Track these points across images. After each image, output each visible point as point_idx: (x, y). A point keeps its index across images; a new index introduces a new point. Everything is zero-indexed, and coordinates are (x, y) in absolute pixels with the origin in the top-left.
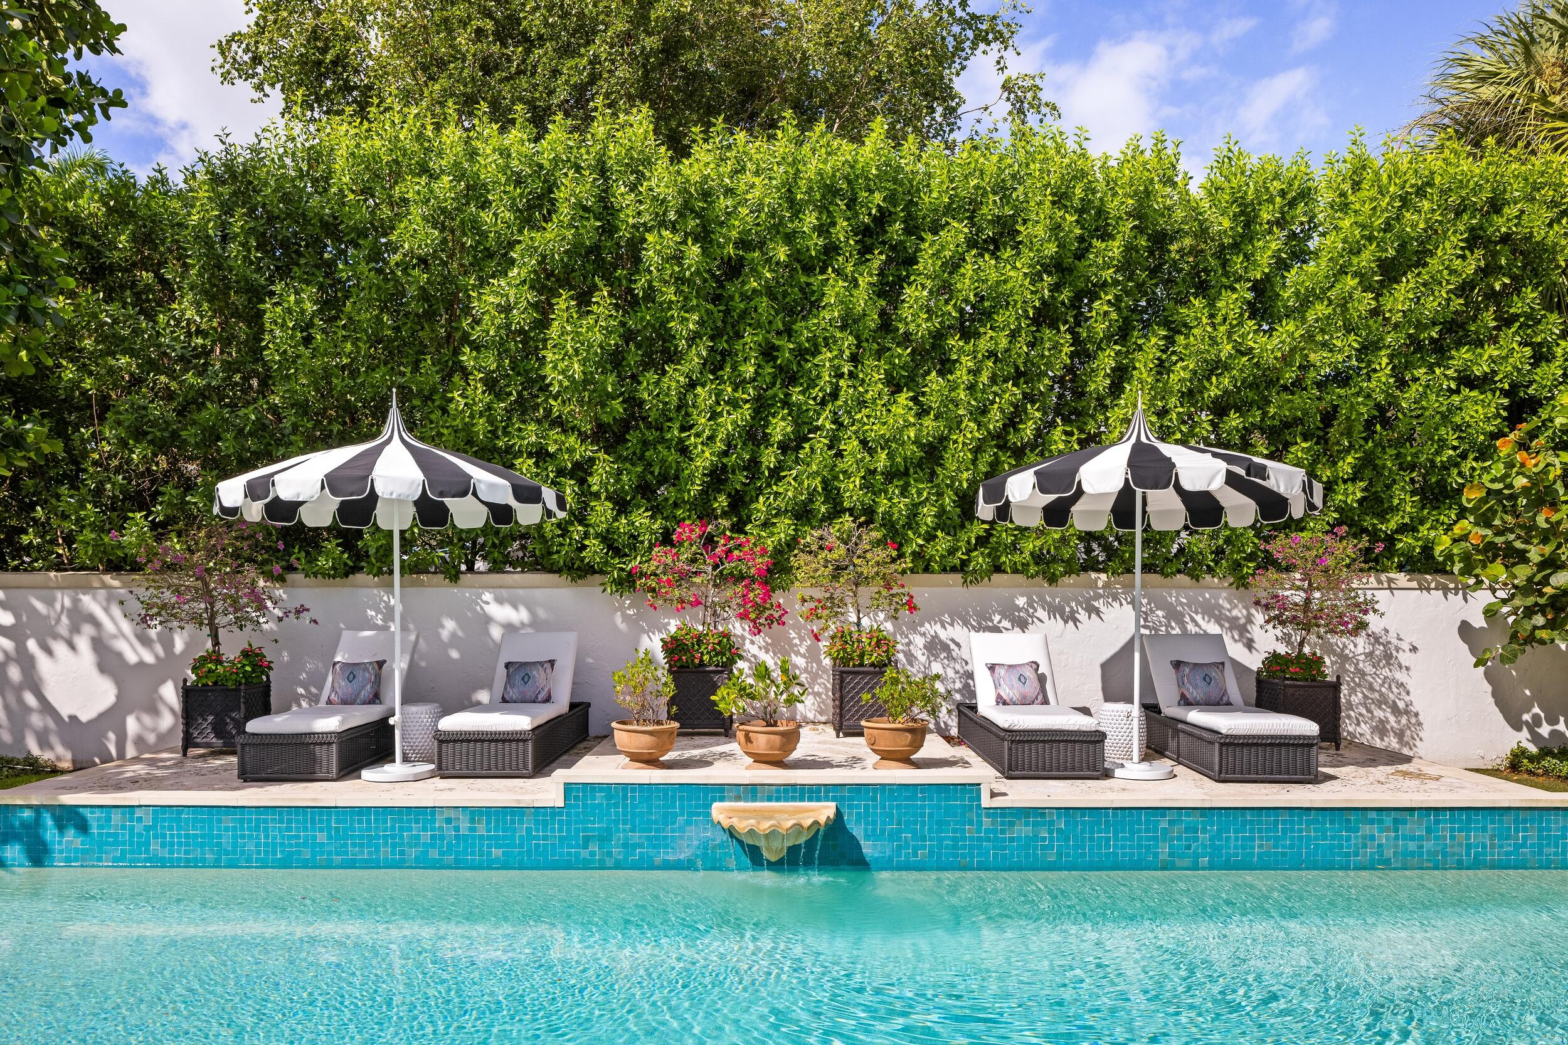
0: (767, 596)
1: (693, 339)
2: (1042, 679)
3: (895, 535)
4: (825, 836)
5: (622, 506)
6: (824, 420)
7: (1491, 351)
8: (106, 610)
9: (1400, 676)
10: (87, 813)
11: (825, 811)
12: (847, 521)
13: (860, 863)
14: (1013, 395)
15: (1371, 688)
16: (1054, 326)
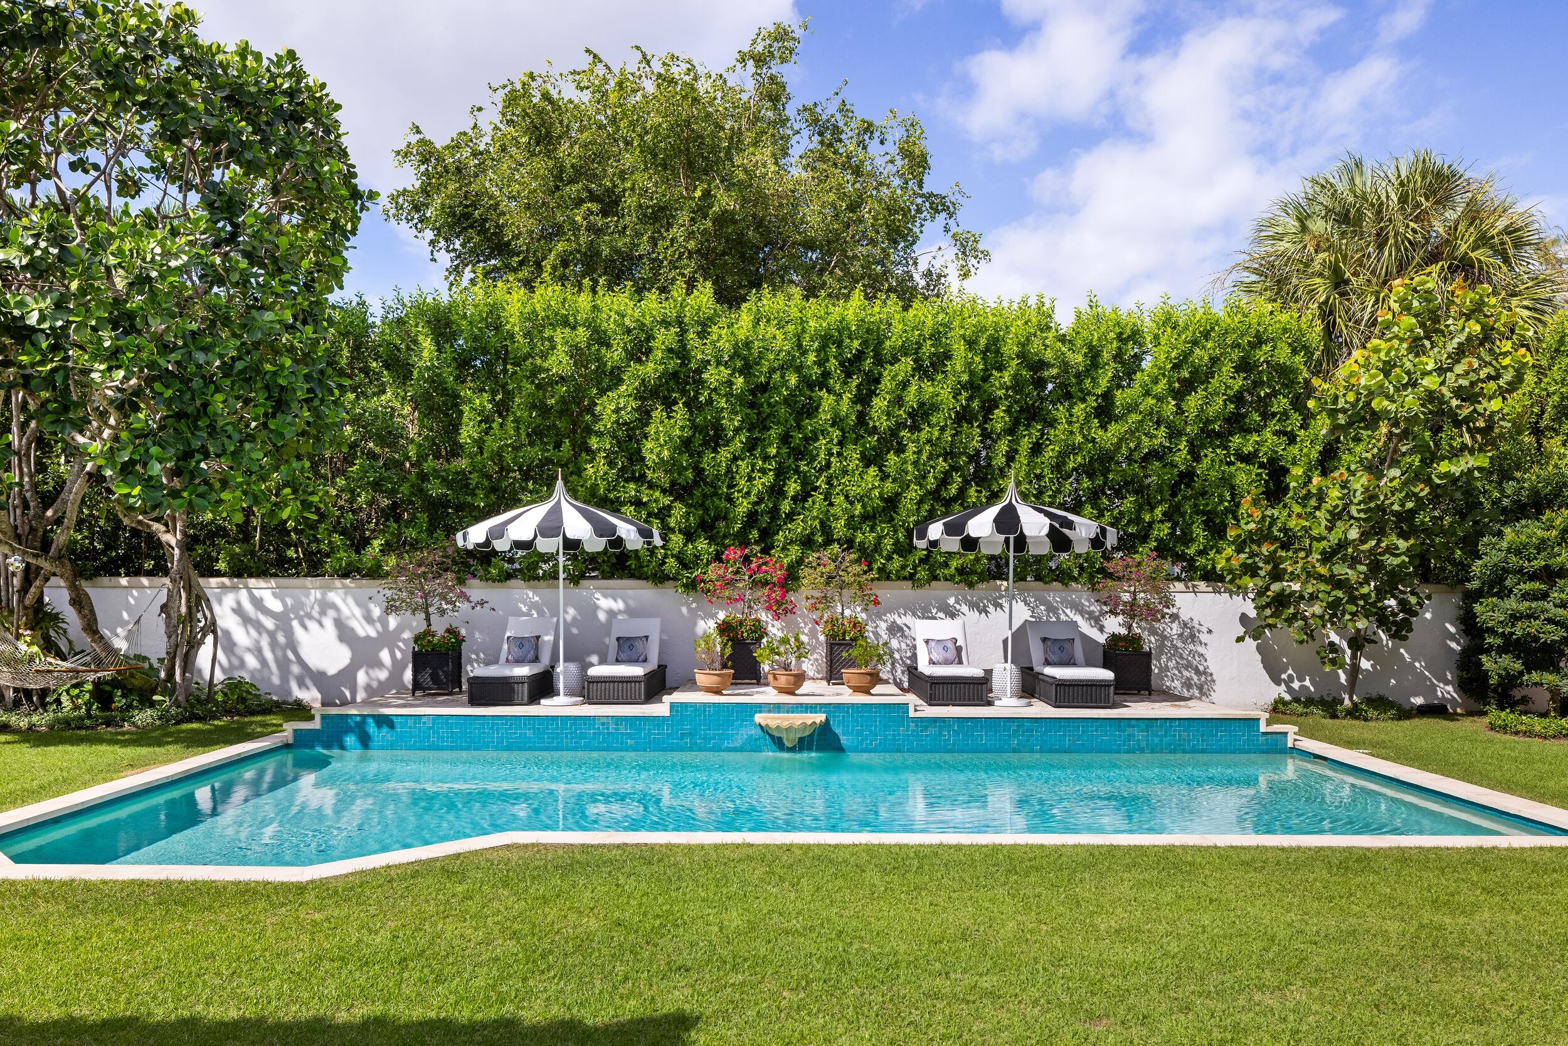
0: (783, 596)
1: (737, 431)
2: (959, 650)
3: (866, 555)
4: (820, 734)
5: (689, 536)
6: (821, 482)
7: (1255, 437)
8: (344, 600)
9: (1201, 649)
10: (395, 719)
11: (820, 718)
12: (836, 548)
13: (840, 749)
14: (942, 465)
15: (1181, 657)
16: (970, 422)
